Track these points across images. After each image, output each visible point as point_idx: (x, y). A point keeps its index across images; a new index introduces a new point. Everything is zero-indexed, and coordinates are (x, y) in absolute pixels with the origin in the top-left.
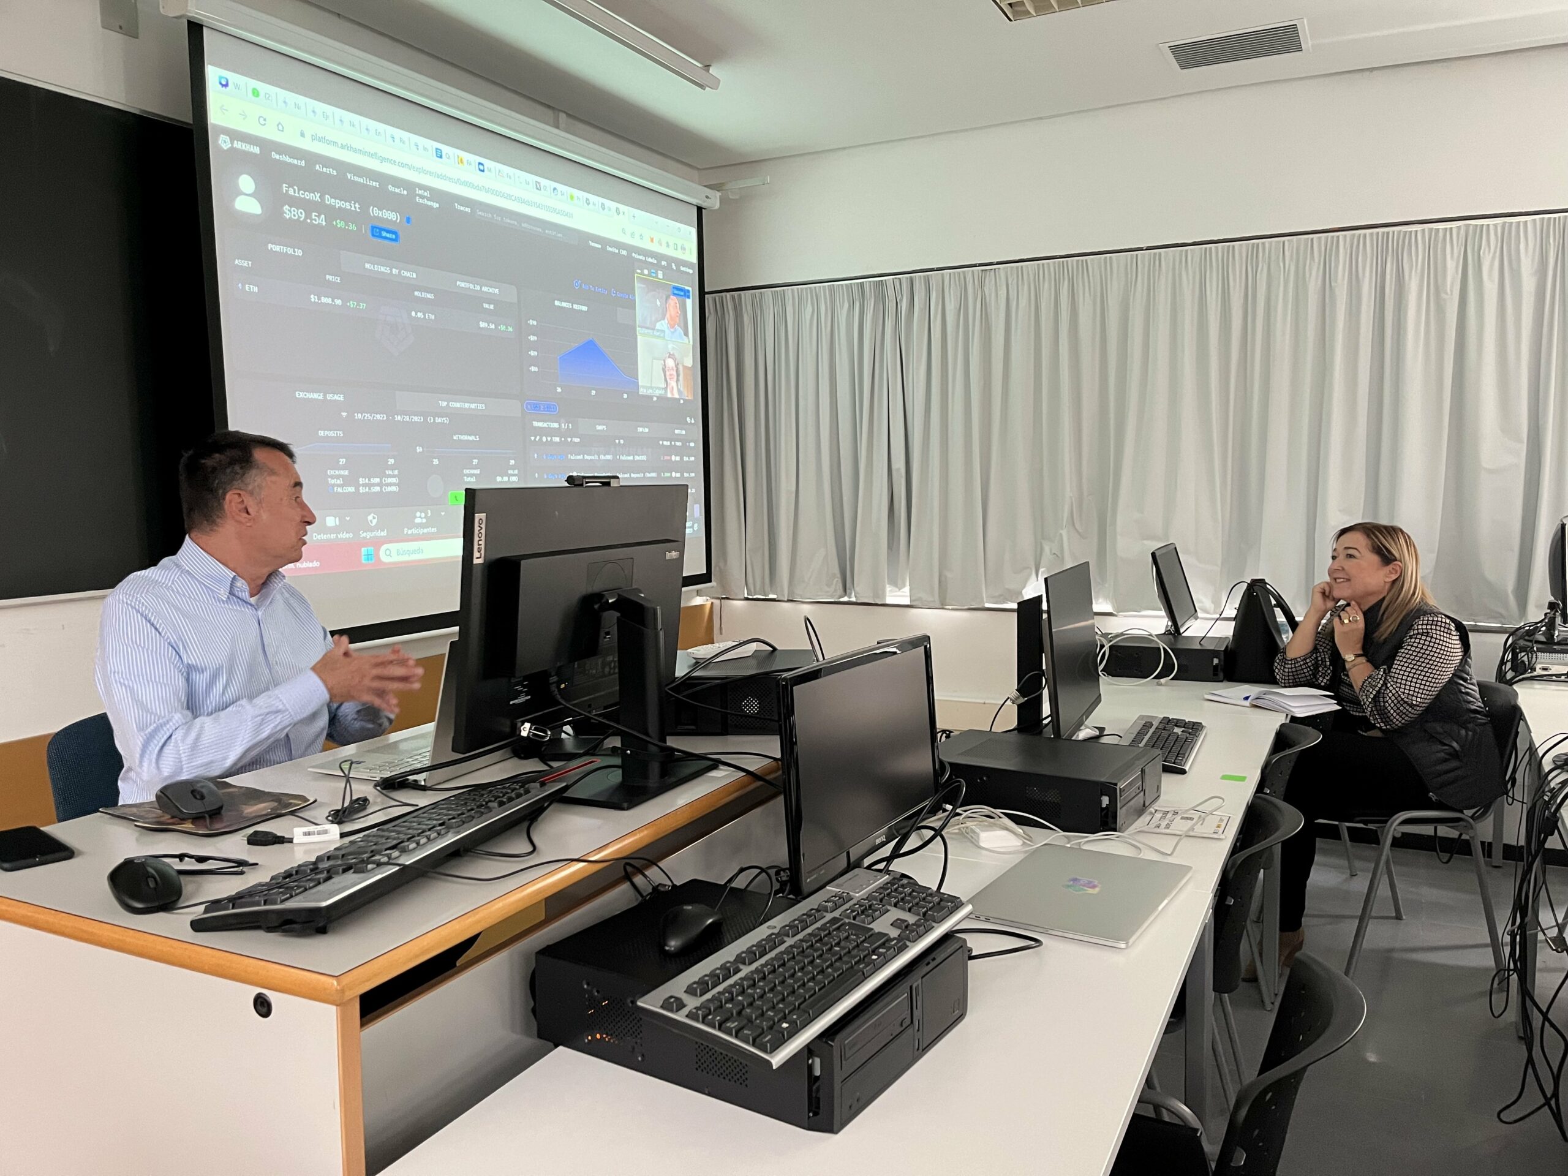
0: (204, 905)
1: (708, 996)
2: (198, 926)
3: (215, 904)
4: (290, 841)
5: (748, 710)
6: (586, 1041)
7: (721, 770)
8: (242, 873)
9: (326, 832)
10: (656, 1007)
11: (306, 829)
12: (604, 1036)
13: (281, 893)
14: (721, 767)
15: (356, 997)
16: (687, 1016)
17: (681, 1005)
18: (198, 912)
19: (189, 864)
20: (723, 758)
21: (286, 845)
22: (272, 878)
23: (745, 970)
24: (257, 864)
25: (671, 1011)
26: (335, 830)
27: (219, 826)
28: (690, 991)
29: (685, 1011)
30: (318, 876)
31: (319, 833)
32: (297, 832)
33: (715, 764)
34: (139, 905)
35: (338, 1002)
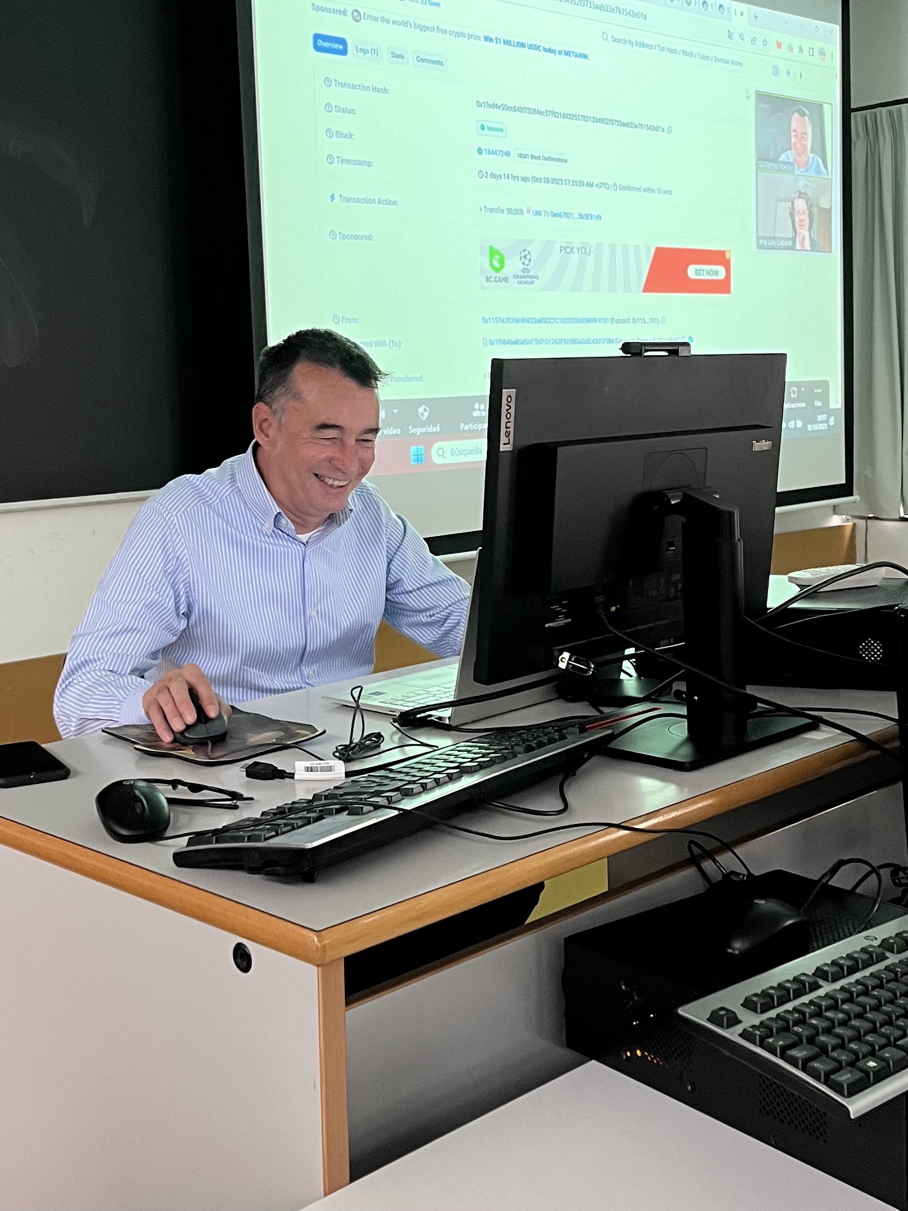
0: (188, 837)
1: (772, 1014)
2: (181, 859)
3: (198, 837)
4: (292, 776)
5: (867, 655)
6: (624, 1057)
7: (823, 731)
8: (236, 807)
9: (330, 769)
10: (702, 1020)
11: (308, 764)
12: (646, 1054)
13: (268, 829)
14: (823, 727)
15: (339, 959)
16: (740, 1035)
17: (733, 1020)
18: (182, 844)
19: (182, 792)
20: (825, 715)
21: (287, 780)
22: (263, 814)
23: (826, 988)
24: (252, 799)
25: (721, 1025)
26: (340, 767)
27: (219, 754)
28: (748, 1004)
29: (739, 1029)
30: (309, 815)
31: (323, 769)
32: (299, 766)
33: (815, 724)
34: (124, 832)
35: (319, 963)
